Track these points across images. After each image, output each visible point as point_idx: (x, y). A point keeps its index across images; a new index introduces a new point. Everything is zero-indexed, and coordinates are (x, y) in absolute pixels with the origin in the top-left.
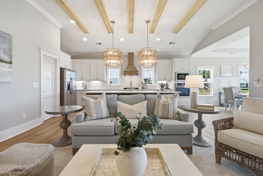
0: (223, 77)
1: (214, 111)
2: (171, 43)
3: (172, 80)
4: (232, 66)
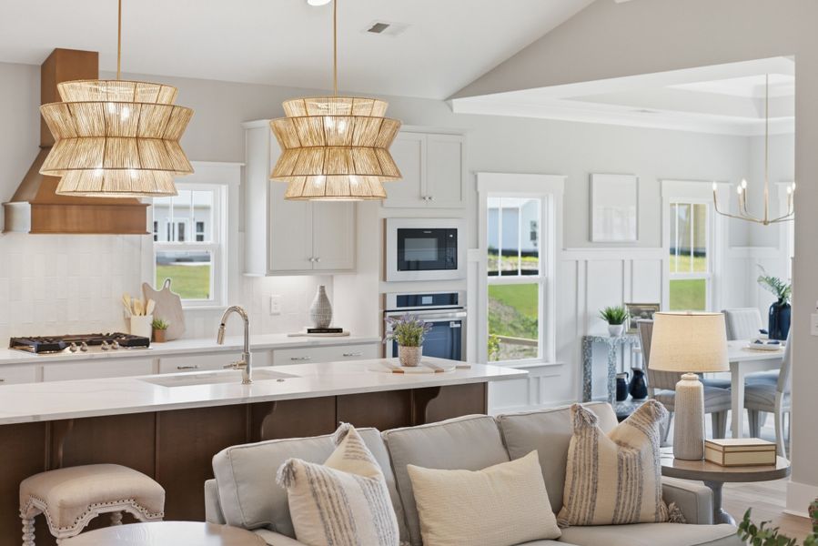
0: (598, 244)
1: (774, 464)
2: (378, 28)
3: (352, 270)
4: (638, 179)
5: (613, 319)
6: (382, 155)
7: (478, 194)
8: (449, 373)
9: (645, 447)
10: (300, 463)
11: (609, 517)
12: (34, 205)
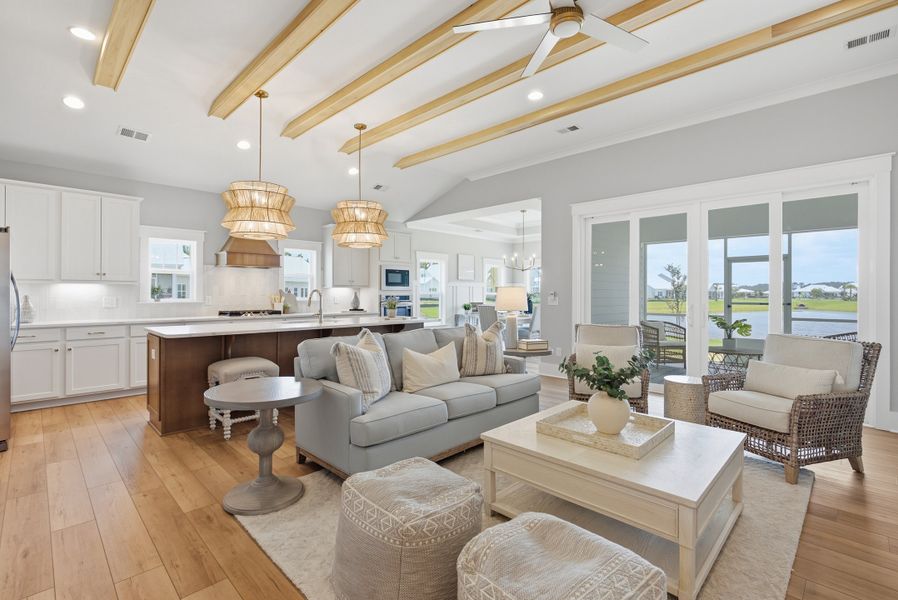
0: (462, 280)
1: (547, 349)
2: (378, 187)
3: (368, 286)
4: (475, 257)
5: (466, 308)
6: (380, 227)
8: (408, 320)
9: (497, 341)
10: (342, 344)
11: (482, 372)
12: (228, 253)
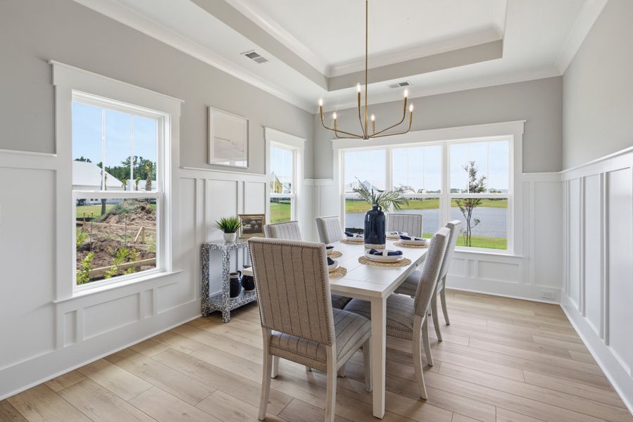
0: (215, 166)
4: (248, 121)
5: (228, 228)
7: (54, 87)
